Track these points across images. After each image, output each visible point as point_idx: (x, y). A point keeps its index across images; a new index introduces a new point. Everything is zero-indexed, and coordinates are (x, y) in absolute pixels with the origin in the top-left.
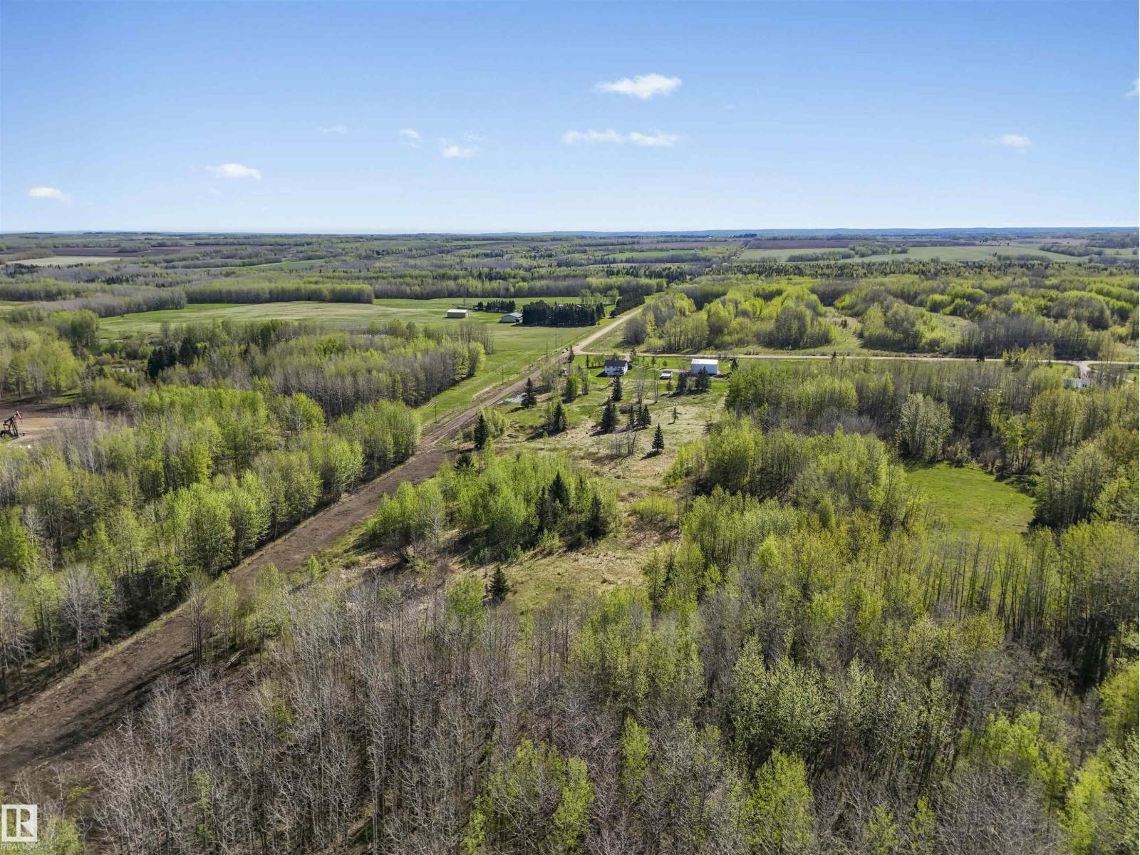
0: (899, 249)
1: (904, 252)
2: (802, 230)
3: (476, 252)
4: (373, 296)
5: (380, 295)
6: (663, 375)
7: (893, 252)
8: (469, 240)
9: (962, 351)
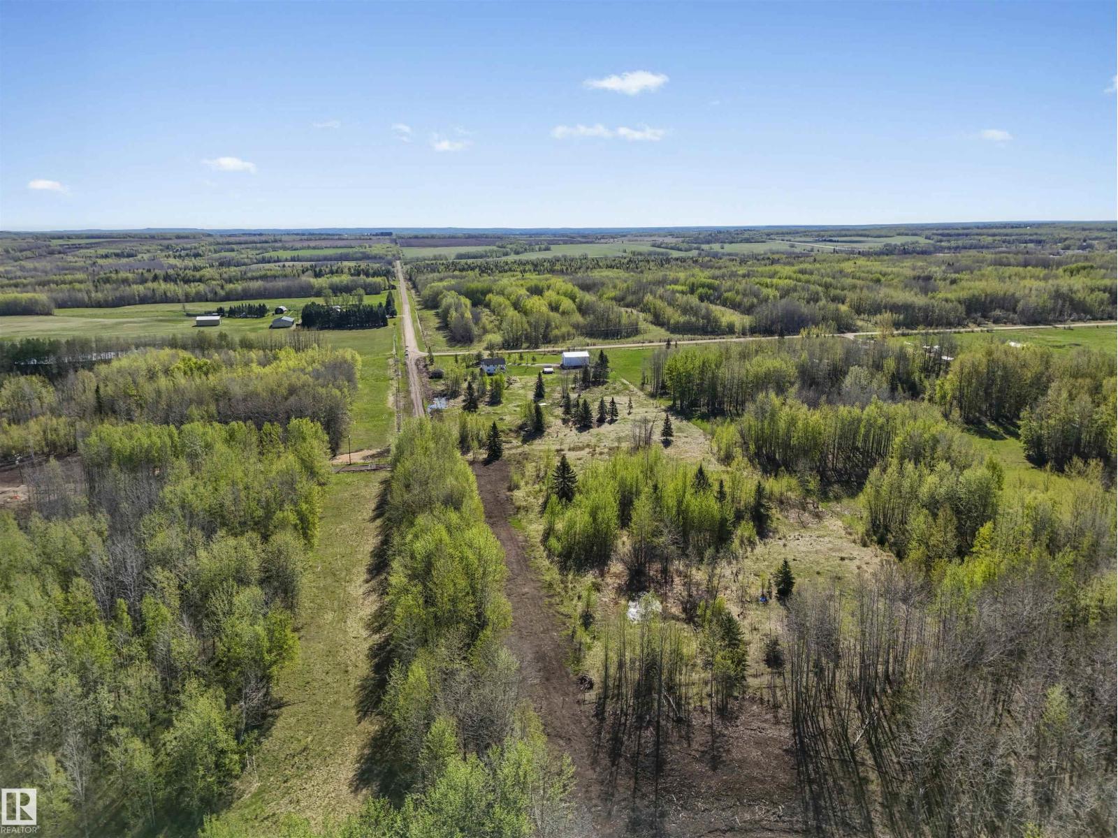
0: (543, 246)
1: (547, 249)
2: (424, 229)
3: (102, 251)
4: (53, 305)
5: (62, 305)
6: (546, 370)
7: (540, 250)
8: (69, 238)
9: (753, 331)
